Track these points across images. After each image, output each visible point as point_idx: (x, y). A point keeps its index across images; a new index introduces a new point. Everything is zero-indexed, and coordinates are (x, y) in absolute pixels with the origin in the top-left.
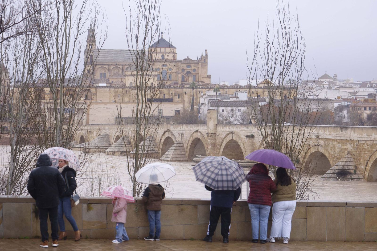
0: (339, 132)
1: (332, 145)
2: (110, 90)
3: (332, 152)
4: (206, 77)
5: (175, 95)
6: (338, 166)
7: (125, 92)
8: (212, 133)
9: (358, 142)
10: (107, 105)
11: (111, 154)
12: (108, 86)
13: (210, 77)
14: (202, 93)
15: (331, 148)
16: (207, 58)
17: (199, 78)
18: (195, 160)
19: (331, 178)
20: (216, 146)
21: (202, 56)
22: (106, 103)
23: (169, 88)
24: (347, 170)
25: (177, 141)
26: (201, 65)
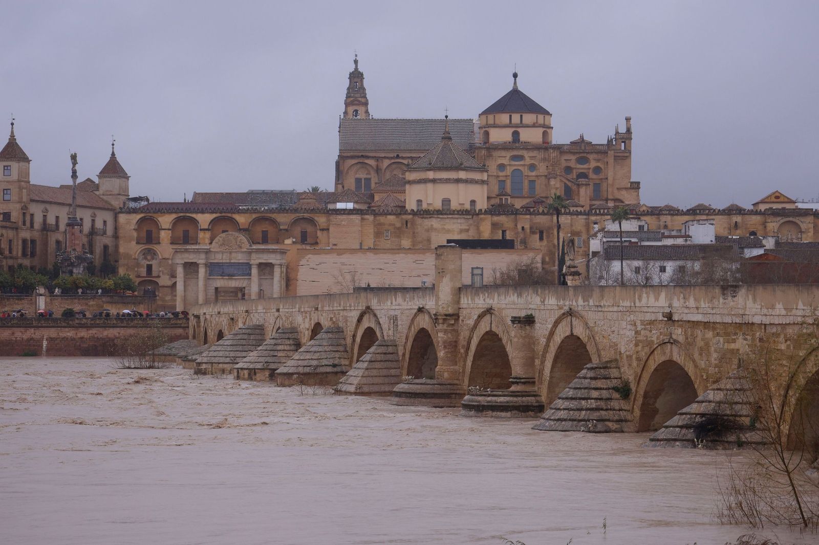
0: (719, 301)
1: (702, 340)
2: (363, 219)
3: (703, 362)
4: (626, 189)
5: (533, 232)
6: (704, 404)
7: (402, 224)
8: (447, 313)
9: (763, 331)
10: (344, 256)
11: (246, 376)
12: (358, 210)
13: (638, 188)
14: (596, 226)
15: (701, 349)
16: (631, 139)
17: (610, 190)
18: (397, 390)
19: (675, 440)
20: (459, 349)
21: (617, 133)
22: (340, 252)
23: (516, 214)
24: (728, 415)
25: (386, 338)
26: (614, 156)
